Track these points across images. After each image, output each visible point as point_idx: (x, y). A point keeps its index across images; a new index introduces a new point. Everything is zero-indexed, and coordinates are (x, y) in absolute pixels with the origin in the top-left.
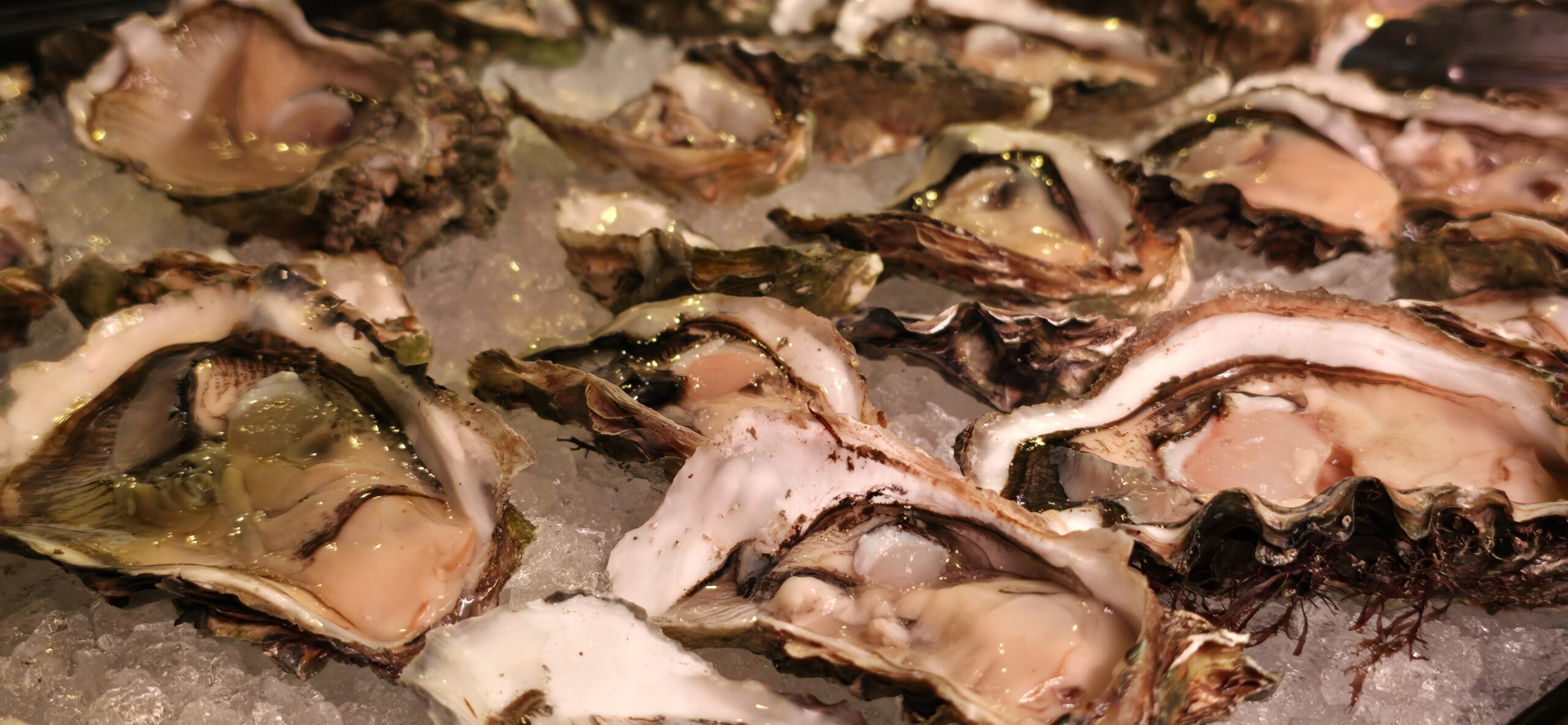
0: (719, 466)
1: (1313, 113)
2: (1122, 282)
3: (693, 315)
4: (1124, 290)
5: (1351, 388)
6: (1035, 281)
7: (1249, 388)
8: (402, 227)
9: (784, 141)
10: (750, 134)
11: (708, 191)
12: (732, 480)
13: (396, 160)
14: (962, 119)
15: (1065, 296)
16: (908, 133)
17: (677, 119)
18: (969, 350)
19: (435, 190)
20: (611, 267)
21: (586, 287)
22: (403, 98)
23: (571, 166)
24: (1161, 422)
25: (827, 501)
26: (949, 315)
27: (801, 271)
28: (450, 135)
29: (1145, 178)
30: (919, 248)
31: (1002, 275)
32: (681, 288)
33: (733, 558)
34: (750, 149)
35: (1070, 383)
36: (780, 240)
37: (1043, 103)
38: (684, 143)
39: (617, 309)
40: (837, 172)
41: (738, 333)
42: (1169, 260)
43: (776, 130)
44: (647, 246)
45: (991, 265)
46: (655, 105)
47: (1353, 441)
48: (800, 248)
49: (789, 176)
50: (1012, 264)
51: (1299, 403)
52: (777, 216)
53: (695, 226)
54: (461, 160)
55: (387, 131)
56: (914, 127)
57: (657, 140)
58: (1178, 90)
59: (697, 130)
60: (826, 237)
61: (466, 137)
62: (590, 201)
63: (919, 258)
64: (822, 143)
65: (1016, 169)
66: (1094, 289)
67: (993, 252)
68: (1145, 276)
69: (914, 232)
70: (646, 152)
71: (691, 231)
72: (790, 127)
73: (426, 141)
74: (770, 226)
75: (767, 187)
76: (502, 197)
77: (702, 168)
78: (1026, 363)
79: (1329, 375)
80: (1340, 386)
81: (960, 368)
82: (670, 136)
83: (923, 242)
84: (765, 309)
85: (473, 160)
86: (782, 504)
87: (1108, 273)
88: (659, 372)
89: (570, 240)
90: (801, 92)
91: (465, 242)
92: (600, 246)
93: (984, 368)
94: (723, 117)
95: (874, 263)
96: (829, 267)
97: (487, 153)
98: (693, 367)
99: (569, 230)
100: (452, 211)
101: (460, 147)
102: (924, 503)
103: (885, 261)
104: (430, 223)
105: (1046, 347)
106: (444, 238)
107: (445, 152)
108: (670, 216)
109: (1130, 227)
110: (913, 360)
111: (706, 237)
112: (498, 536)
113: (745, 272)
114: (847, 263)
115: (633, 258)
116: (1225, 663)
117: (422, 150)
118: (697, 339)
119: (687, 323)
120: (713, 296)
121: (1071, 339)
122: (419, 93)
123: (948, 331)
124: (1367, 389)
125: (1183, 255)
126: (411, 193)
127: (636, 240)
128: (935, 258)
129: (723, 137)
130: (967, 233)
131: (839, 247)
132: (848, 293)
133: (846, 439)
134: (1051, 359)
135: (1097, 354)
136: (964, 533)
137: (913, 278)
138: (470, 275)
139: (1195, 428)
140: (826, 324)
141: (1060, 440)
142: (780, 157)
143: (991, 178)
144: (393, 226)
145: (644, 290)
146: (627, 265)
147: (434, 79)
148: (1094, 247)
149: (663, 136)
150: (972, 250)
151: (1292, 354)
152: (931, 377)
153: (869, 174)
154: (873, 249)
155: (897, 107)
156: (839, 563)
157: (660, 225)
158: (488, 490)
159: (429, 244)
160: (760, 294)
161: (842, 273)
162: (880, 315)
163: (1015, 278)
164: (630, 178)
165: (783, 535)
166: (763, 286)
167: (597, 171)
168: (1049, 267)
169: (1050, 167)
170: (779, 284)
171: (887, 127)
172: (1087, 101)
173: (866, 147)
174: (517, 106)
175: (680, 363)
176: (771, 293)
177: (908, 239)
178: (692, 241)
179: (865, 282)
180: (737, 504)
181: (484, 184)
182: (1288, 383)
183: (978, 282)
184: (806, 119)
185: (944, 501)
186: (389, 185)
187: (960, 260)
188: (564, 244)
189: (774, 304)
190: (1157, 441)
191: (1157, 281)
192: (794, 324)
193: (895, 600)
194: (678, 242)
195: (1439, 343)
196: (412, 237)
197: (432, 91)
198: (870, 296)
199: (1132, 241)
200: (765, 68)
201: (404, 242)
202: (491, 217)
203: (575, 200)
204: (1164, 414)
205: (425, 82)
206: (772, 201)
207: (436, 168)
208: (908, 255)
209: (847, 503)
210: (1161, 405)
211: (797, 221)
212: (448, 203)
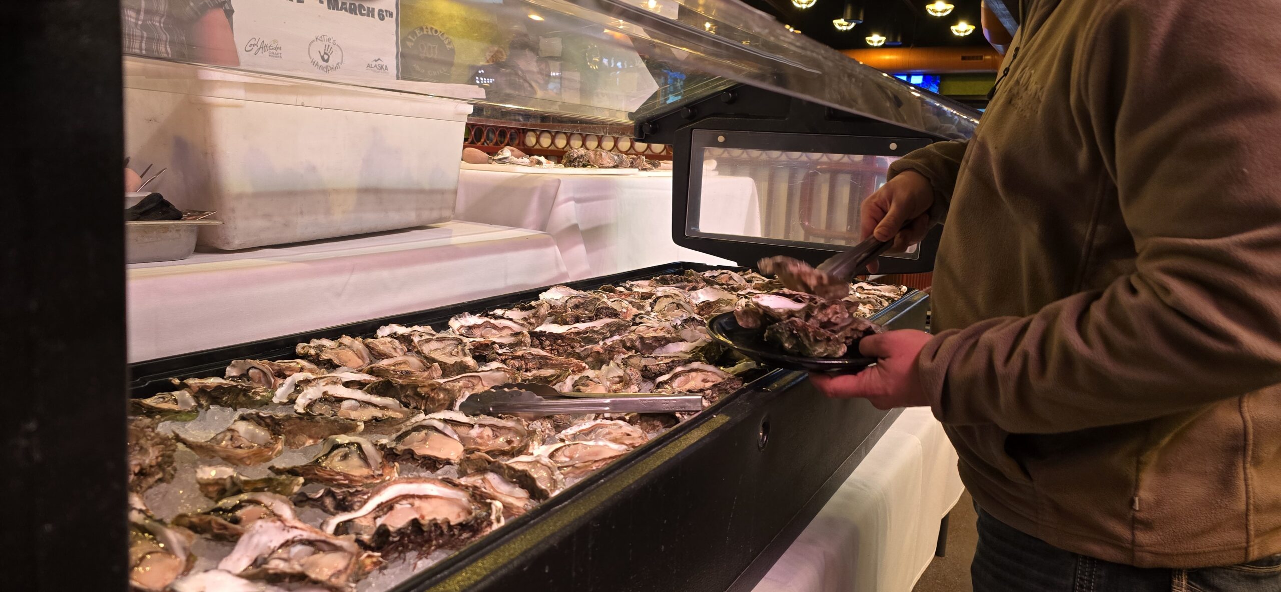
0: (252, 536)
1: (440, 426)
2: (378, 479)
3: (243, 499)
4: (378, 481)
5: (426, 500)
6: (351, 481)
7: (401, 503)
8: (141, 482)
9: (275, 445)
10: (263, 443)
11: (248, 462)
12: (255, 540)
13: (141, 461)
14: (336, 434)
15: (360, 484)
16: (318, 438)
17: (237, 439)
18: (328, 502)
19: (153, 470)
20: (216, 488)
21: (206, 496)
22: (142, 441)
23: (197, 457)
24: (377, 513)
25: (282, 541)
26: (321, 492)
27: (278, 484)
28: (159, 452)
29: (387, 449)
30: (316, 474)
31: (342, 480)
32: (240, 492)
33: (256, 560)
34: (263, 448)
35: (356, 508)
36: (272, 475)
37: (362, 426)
38: (240, 447)
39: (217, 502)
40: (294, 452)
41: (257, 503)
42: (391, 472)
43: (272, 441)
44: (228, 481)
45: (338, 477)
46: (229, 435)
47: (424, 513)
48: (278, 477)
49: (276, 455)
50: (344, 476)
51: (412, 505)
52: (271, 468)
53: (243, 474)
54: (162, 460)
55: (137, 452)
56: (320, 437)
57: (230, 447)
58: (408, 419)
59: (245, 443)
60: (287, 473)
61: (164, 452)
62: (207, 469)
63: (316, 477)
64: (287, 443)
65: (349, 448)
66: (369, 482)
67: (338, 473)
68: (384, 477)
69: (314, 469)
70: (225, 451)
71: (242, 475)
72: (276, 440)
73: (151, 455)
74: (269, 472)
75: (269, 459)
76: (175, 470)
77: (246, 455)
78: (344, 503)
79: (420, 497)
80: (423, 499)
81: (326, 507)
82: (234, 445)
83: (317, 472)
84: (266, 495)
85: (166, 459)
86: (269, 544)
87: (373, 477)
88: (232, 516)
89: (202, 481)
90: (281, 428)
91: (164, 485)
92: (212, 482)
93: (333, 506)
94: (253, 437)
95: (301, 480)
96: (287, 482)
97: (170, 456)
98: (244, 514)
99: (202, 479)
100: (160, 476)
101: (162, 456)
102: (308, 538)
103: (304, 479)
104: (151, 480)
105: (350, 498)
106: (155, 484)
107: (157, 458)
108: (234, 471)
109: (380, 463)
110: (313, 506)
111: (248, 477)
112: (188, 560)
113: (260, 486)
114: (292, 480)
115: (224, 485)
116: (374, 560)
117: (150, 458)
118: (244, 506)
119: (241, 502)
120: (250, 493)
121: (356, 495)
122: (148, 440)
123: (321, 497)
124: (429, 500)
125: (395, 470)
126: (144, 471)
127: (225, 480)
128: (321, 476)
129: (253, 444)
130: (330, 469)
131: (290, 476)
132: (293, 489)
133: (288, 524)
134: (351, 501)
135: (363, 499)
136: (318, 544)
137: (316, 483)
138: (164, 496)
139: (385, 514)
140: (284, 497)
141: (350, 521)
142: (273, 450)
143: (342, 451)
144: (137, 482)
145: (227, 494)
146: (221, 487)
147: (153, 434)
148: (371, 470)
149: (232, 446)
150: (332, 473)
151: (412, 493)
152: (318, 511)
153: (305, 452)
154: (302, 476)
155: (314, 430)
156: (285, 556)
157: (231, 474)
158: (185, 549)
159: (150, 487)
160: (264, 491)
161: (291, 483)
162: (302, 494)
163: (345, 480)
164: (220, 460)
165: (270, 552)
166: (266, 489)
167: (208, 459)
168: (355, 476)
169: (359, 447)
170: (271, 488)
171: (311, 437)
172: (379, 424)
173: (304, 444)
174: (178, 438)
175: (239, 513)
176: (268, 491)
177: (312, 472)
178: (243, 478)
179: (298, 485)
180: (257, 545)
181: (169, 466)
182: (411, 500)
183: (335, 483)
184: (282, 437)
185: (313, 536)
186: (137, 470)
187: (329, 477)
188: (199, 483)
189: (269, 494)
190: (375, 518)
191: (388, 478)
192: (275, 499)
193: (298, 561)
194: (238, 478)
195: (446, 486)
196: (144, 485)
197: (152, 439)
198: (300, 489)
199: (381, 467)
200: (268, 421)
201: (141, 487)
202: (172, 476)
203: (201, 468)
204: (378, 511)
205: (150, 436)
206: (270, 464)
207: (154, 463)
208: (314, 477)
209: (287, 541)
210: (377, 509)
211: (278, 469)
212: (158, 473)
